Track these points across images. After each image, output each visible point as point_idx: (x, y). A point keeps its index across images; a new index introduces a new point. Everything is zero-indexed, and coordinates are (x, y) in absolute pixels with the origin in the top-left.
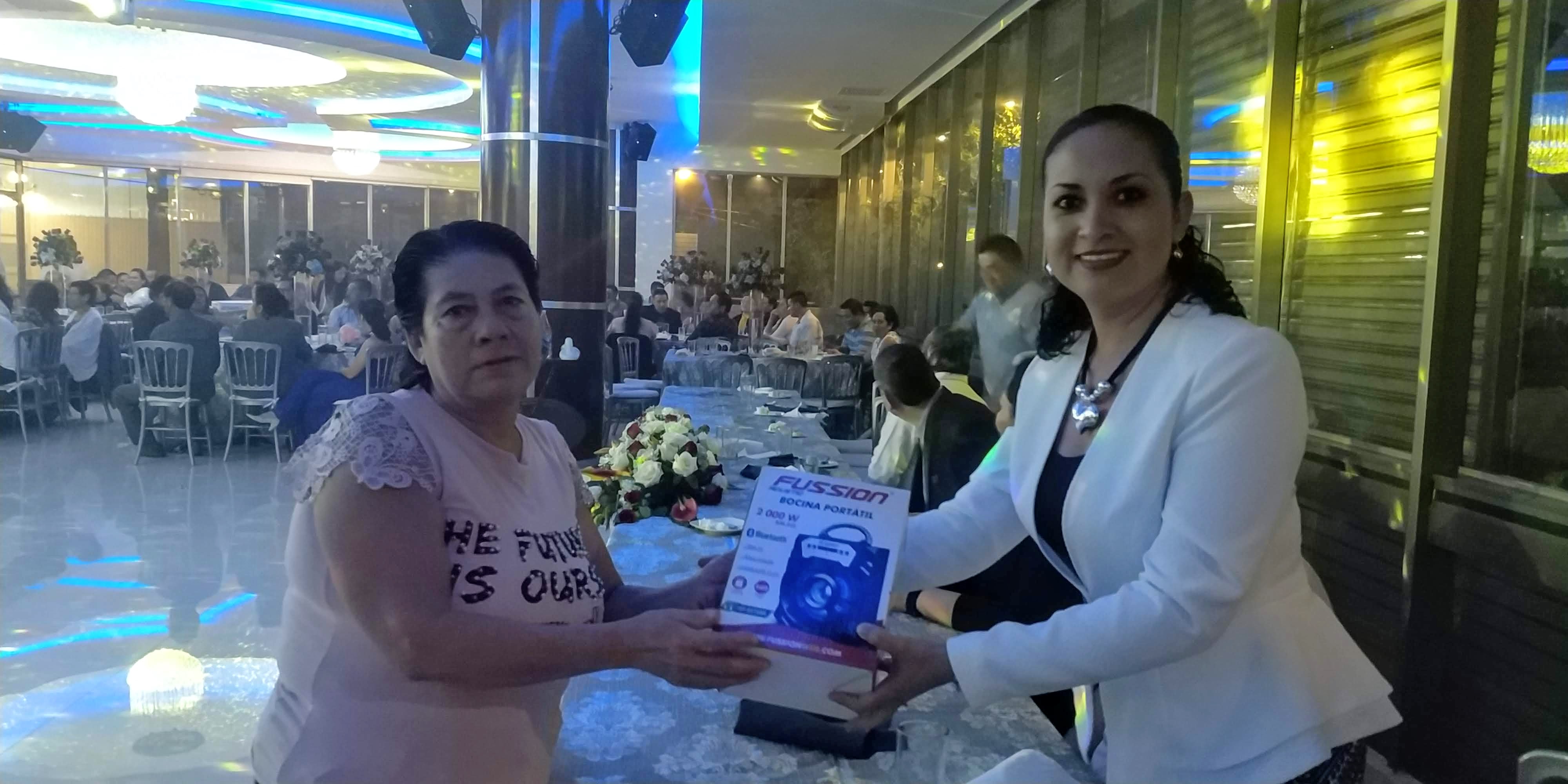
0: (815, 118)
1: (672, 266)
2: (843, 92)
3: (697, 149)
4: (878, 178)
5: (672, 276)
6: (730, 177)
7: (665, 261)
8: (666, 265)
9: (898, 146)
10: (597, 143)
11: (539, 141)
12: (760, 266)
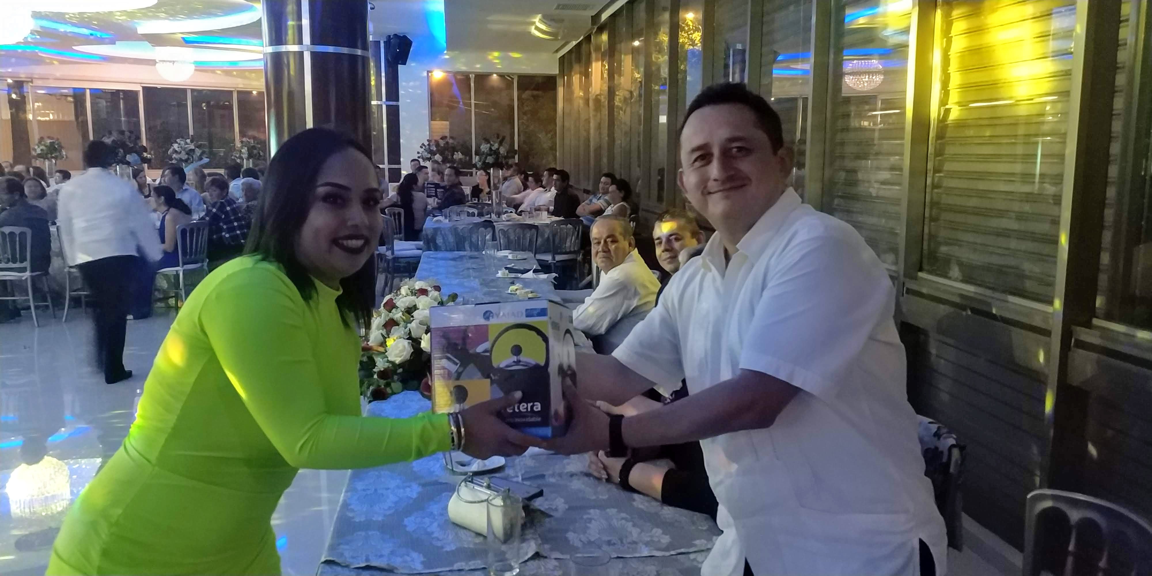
0: (537, 28)
1: (429, 148)
2: (558, 8)
3: (446, 54)
4: (587, 75)
5: (429, 156)
6: (472, 77)
7: (423, 144)
8: (424, 147)
9: (603, 50)
10: (359, 52)
11: (311, 52)
12: (498, 149)
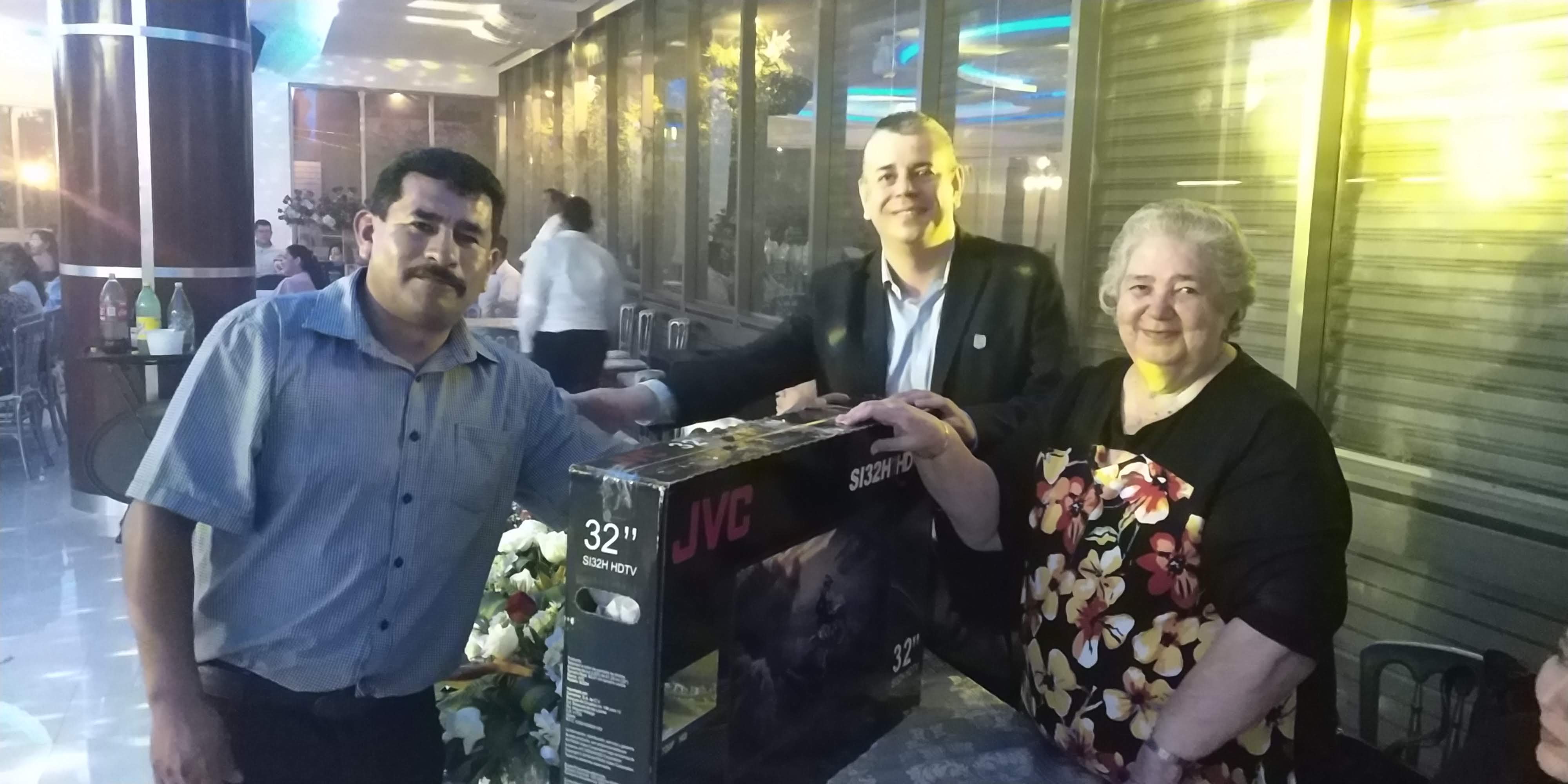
1: (299, 204)
5: (298, 216)
6: (362, 96)
7: (287, 197)
8: (289, 202)
10: (233, 43)
11: (148, 38)
